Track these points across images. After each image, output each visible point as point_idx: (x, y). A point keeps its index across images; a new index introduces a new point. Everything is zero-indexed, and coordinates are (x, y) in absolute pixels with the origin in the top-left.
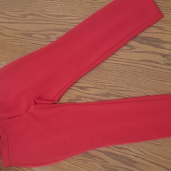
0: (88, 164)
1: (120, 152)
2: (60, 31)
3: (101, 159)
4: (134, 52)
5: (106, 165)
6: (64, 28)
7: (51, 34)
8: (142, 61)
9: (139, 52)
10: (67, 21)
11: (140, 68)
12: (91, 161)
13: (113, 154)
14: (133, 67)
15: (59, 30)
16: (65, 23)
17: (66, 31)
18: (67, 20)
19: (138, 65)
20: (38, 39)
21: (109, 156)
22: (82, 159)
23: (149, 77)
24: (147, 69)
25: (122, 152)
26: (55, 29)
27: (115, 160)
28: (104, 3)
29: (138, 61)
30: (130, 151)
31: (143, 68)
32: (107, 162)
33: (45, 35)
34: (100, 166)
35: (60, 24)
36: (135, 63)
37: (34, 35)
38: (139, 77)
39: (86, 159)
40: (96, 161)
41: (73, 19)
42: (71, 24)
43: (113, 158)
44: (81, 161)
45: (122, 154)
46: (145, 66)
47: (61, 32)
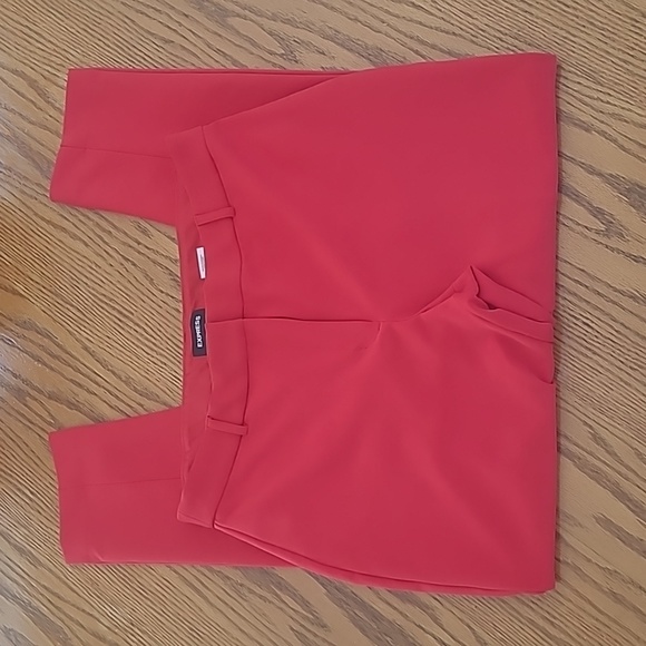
0: (245, 604)
1: (395, 608)
2: (350, 50)
3: (305, 604)
4: (613, 250)
5: (316, 635)
6: (370, 43)
7: (308, 44)
8: (631, 297)
9: (636, 259)
10: (393, 21)
11: (611, 323)
12: (261, 597)
13: (363, 605)
14: (583, 305)
15: (347, 44)
16: (384, 27)
17: (376, 57)
18: (397, 16)
19: (609, 307)
20: (247, 45)
21: (342, 607)
22: (228, 578)
23: (631, 368)
24: (638, 334)
25: (401, 613)
26: (330, 32)
27: (363, 631)
28: (575, 9)
29: (616, 290)
30: (436, 620)
31: (622, 324)
32: (324, 626)
33: (280, 39)
34: (292, 629)
35: (360, 18)
36: (599, 293)
37: (233, 21)
38: (595, 353)
39: (247, 583)
40: (282, 606)
41: (421, 23)
42: (407, 40)
43: (355, 621)
44: (221, 583)
45: (400, 620)
46: (637, 320)
47: (349, 54)
